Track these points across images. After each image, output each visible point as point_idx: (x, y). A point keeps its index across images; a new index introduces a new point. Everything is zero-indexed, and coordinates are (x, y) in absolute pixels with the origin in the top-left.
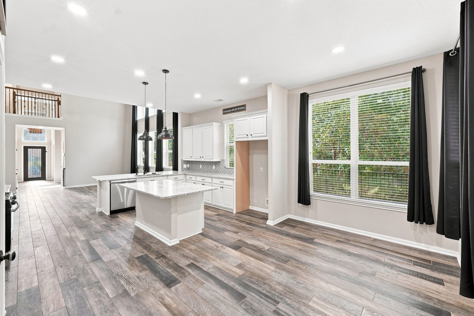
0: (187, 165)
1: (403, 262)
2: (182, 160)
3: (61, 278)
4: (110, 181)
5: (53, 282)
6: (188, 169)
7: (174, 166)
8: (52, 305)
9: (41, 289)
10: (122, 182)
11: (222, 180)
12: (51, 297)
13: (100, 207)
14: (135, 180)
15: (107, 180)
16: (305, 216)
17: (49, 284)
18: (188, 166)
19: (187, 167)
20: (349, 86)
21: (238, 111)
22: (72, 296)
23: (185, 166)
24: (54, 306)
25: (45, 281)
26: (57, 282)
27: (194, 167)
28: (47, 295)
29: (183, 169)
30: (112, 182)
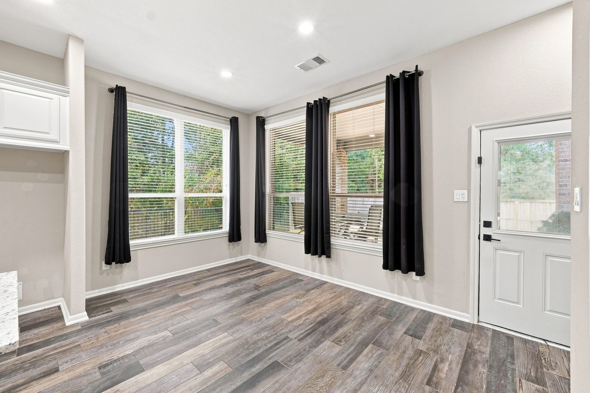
1: (246, 272)
16: (114, 283)
20: (185, 107)
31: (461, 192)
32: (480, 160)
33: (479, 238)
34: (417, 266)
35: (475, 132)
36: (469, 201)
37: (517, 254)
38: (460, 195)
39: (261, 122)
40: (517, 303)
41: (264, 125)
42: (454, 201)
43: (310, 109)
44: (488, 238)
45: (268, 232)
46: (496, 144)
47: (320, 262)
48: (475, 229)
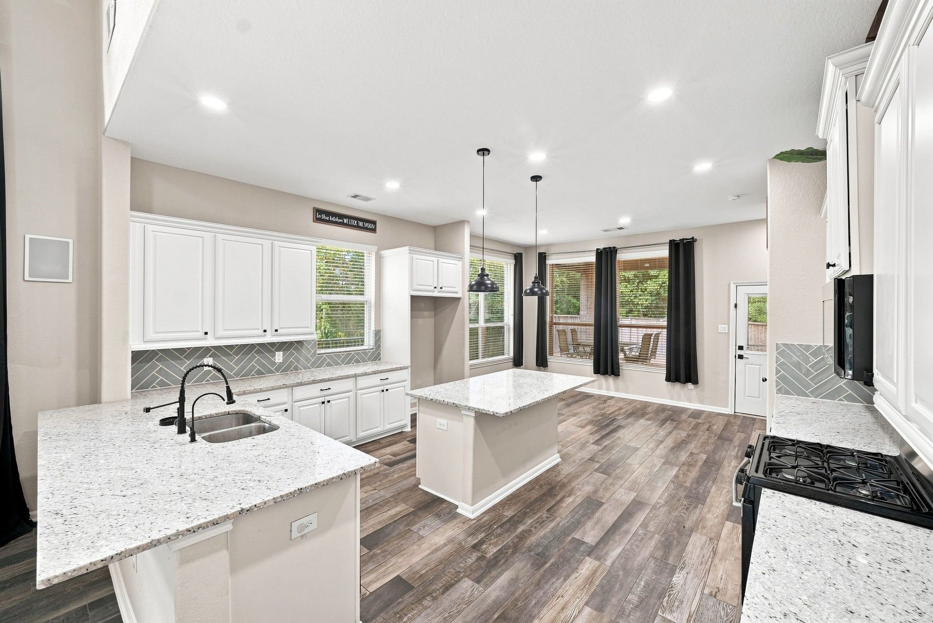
3: (698, 511)
5: (709, 511)
8: (723, 493)
9: (725, 513)
11: (384, 376)
12: (721, 499)
17: (715, 514)
21: (357, 227)
22: (704, 488)
24: (722, 491)
25: (716, 520)
26: (706, 510)
28: (722, 504)
31: (723, 326)
32: (736, 306)
33: (735, 357)
34: (693, 378)
35: (733, 287)
36: (728, 333)
37: (758, 367)
38: (722, 328)
39: (542, 257)
40: (759, 398)
41: (546, 260)
42: (720, 332)
43: (599, 253)
44: (741, 357)
45: (548, 357)
46: (746, 295)
47: (607, 381)
48: (733, 351)
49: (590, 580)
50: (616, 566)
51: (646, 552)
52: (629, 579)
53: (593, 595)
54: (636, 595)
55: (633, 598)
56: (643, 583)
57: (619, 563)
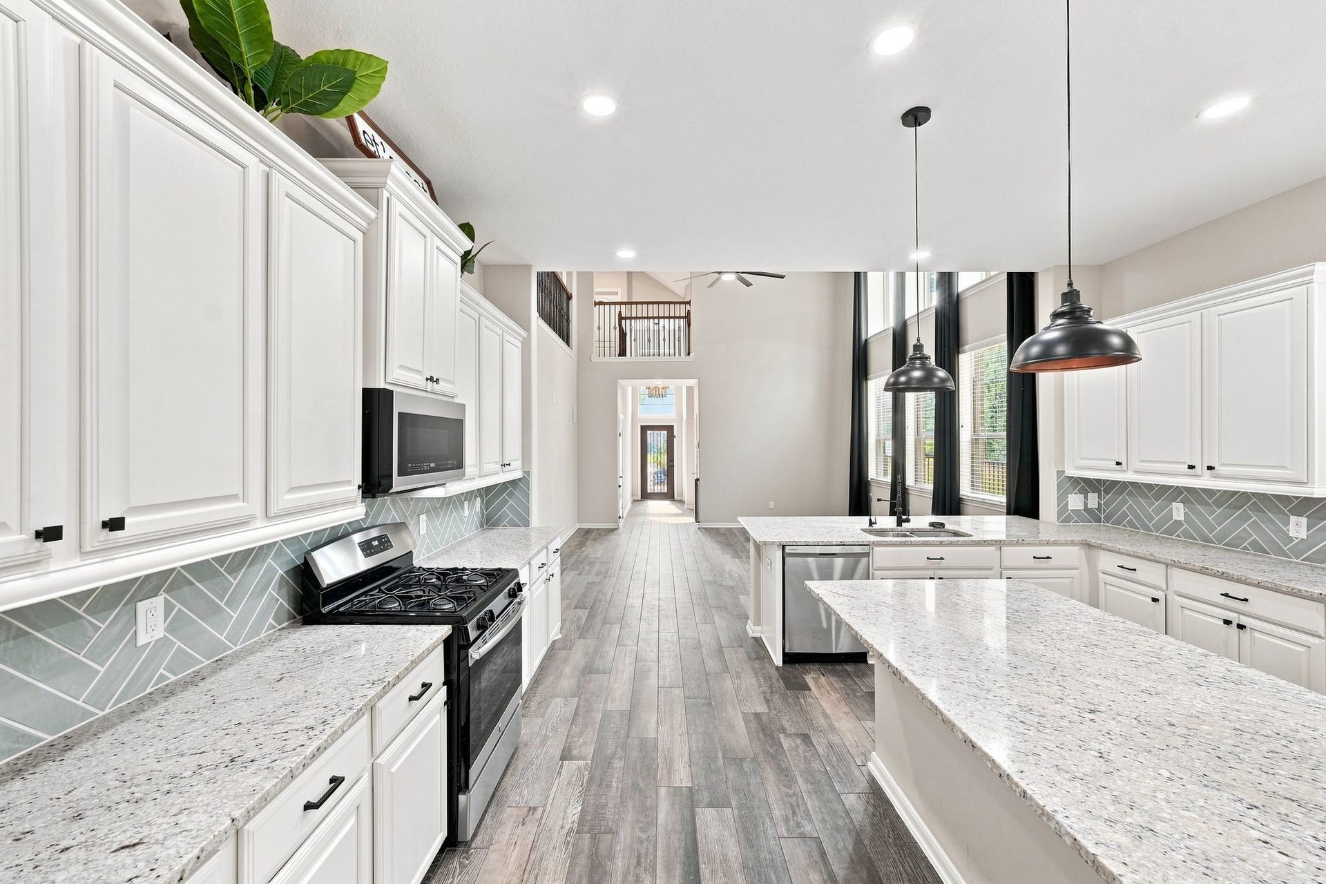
0: (1086, 498)
2: (1060, 473)
4: (784, 547)
6: (1093, 516)
7: (1013, 498)
10: (821, 554)
13: (758, 622)
14: (866, 549)
15: (773, 542)
18: (1093, 500)
19: (1086, 504)
23: (1075, 501)
27: (1130, 508)
29: (1065, 516)
30: (788, 550)
49: (669, 762)
50: (652, 792)
51: (625, 835)
52: (629, 782)
53: (656, 747)
54: (616, 768)
55: (618, 764)
56: (614, 784)
57: (651, 797)
